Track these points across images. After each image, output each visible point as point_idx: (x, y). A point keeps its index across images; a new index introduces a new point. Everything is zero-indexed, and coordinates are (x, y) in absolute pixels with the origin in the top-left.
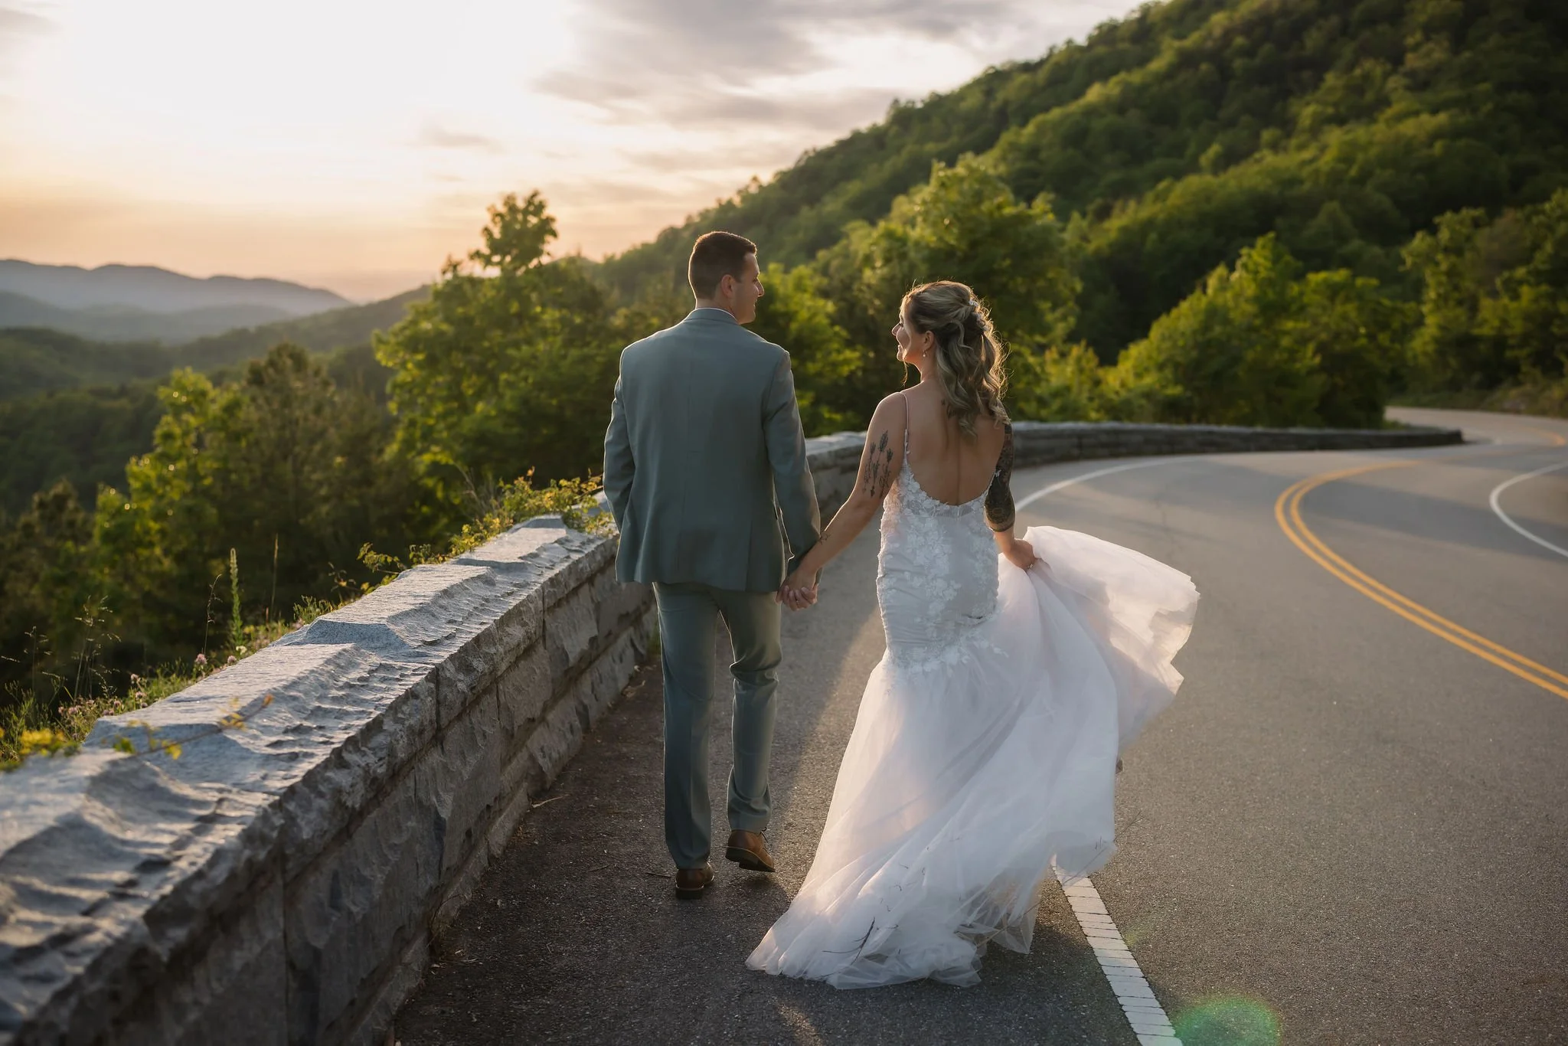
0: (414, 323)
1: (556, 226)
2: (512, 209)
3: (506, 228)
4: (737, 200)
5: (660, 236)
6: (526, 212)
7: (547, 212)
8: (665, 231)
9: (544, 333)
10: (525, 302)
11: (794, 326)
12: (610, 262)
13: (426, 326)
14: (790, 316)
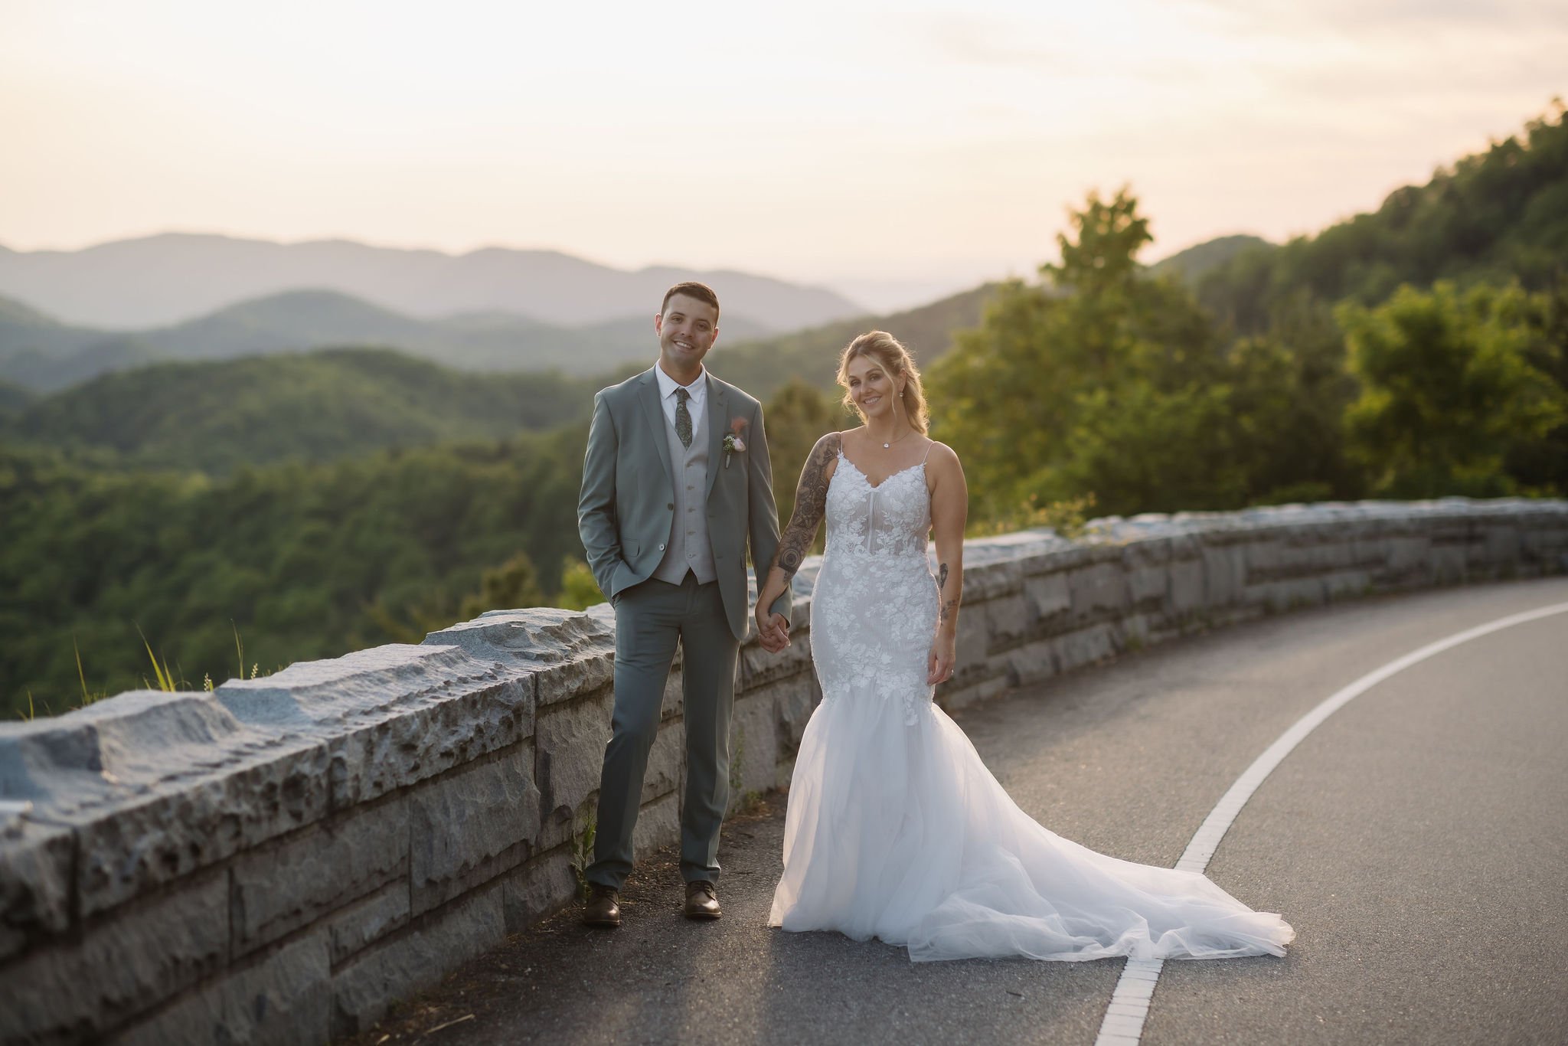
0: (960, 359)
1: (1151, 229)
2: (1097, 208)
3: (1085, 234)
4: (1523, 139)
5: (1387, 200)
6: (1114, 211)
7: (1140, 212)
8: (1395, 193)
9: (1133, 373)
10: (1110, 331)
11: (1472, 367)
12: (1297, 246)
13: (976, 362)
14: (1466, 352)
